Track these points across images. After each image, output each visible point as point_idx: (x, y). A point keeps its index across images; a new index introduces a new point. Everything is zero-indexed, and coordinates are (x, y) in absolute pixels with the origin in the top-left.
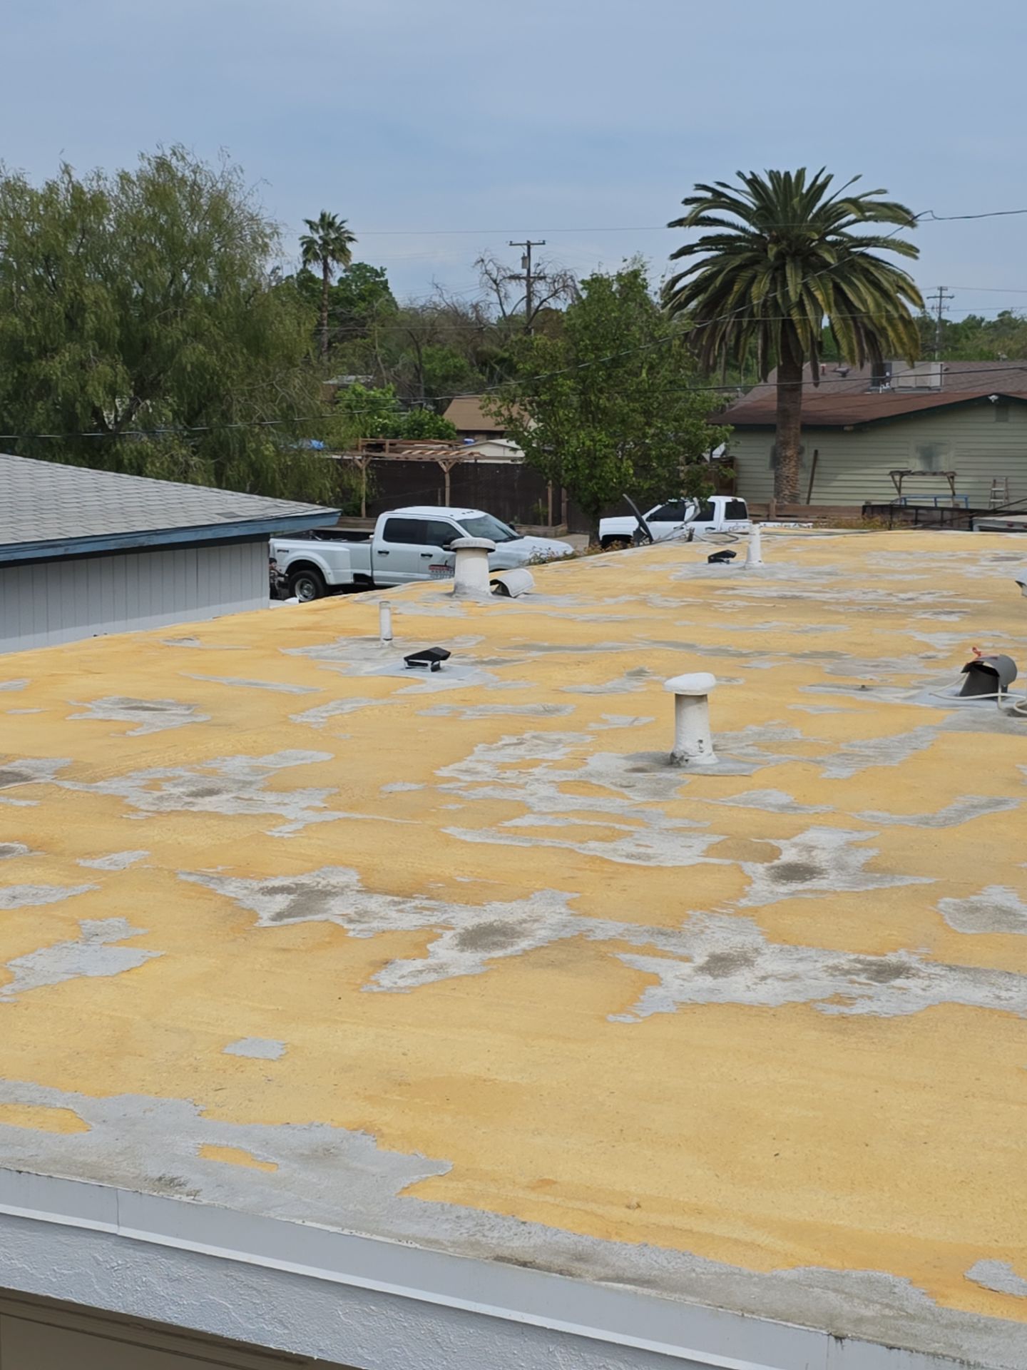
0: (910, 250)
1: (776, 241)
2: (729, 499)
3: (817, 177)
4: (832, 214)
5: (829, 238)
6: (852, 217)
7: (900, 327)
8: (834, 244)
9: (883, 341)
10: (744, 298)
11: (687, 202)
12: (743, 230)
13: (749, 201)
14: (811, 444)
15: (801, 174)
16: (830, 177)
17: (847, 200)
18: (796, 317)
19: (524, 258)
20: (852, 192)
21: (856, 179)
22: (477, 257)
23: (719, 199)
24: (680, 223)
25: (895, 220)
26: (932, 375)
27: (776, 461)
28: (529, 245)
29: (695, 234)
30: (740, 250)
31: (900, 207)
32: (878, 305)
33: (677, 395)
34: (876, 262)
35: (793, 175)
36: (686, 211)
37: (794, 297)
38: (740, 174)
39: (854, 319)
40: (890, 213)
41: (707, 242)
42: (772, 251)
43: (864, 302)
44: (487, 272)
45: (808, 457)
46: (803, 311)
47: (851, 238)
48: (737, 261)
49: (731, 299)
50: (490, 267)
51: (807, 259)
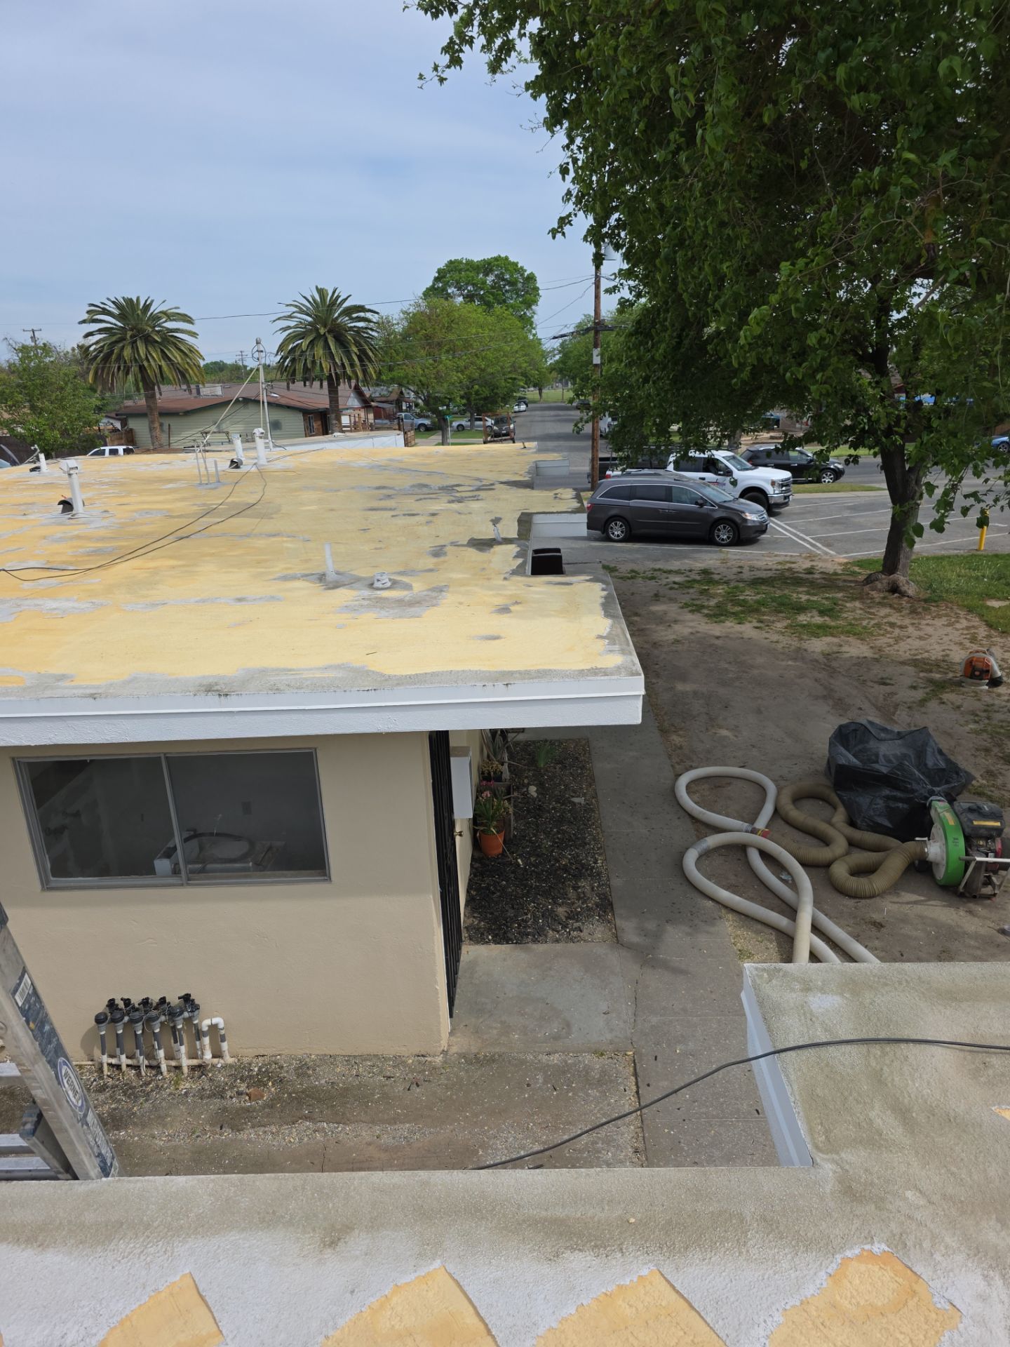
0: (194, 334)
1: (132, 330)
2: (125, 447)
3: (146, 301)
4: (156, 318)
5: (157, 329)
6: (164, 320)
7: (195, 369)
8: (158, 332)
9: (187, 375)
10: (120, 357)
11: (88, 312)
12: (115, 325)
13: (116, 312)
14: (166, 421)
15: (138, 299)
16: (152, 301)
17: (160, 312)
18: (146, 364)
19: (31, 338)
20: (163, 308)
21: (164, 302)
22: (3, 337)
23: (105, 312)
24: (84, 322)
25: (184, 321)
26: (213, 391)
27: (151, 429)
28: (33, 331)
29: (95, 327)
30: (115, 334)
31: (186, 315)
32: (182, 359)
33: (77, 400)
34: (182, 341)
35: (135, 300)
36: (86, 316)
37: (143, 357)
38: (108, 299)
39: (172, 364)
40: (182, 317)
41: (100, 331)
42: (129, 333)
43: (176, 358)
44: (10, 344)
45: (166, 427)
46: (148, 361)
47: (167, 329)
48: (114, 339)
49: (114, 357)
50: (11, 342)
51: (148, 340)
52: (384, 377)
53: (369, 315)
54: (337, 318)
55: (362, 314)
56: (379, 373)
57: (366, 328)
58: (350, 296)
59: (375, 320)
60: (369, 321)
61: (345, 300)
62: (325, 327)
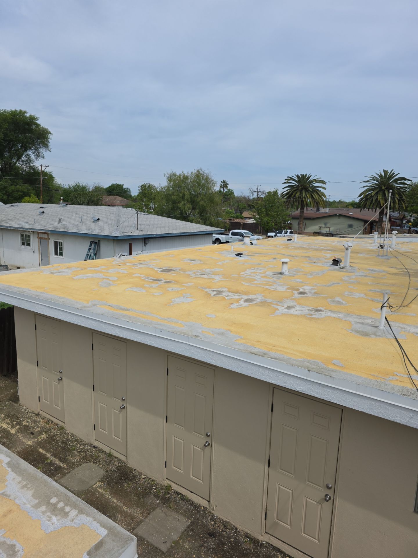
0: (325, 188)
1: (301, 186)
2: (290, 230)
3: (309, 175)
4: (311, 182)
5: (311, 186)
6: (314, 182)
7: (322, 201)
8: (311, 187)
9: (319, 204)
10: (295, 196)
11: (286, 180)
12: (295, 184)
13: (297, 179)
14: (305, 221)
15: (306, 175)
16: (311, 176)
17: (314, 179)
18: (304, 199)
19: (257, 188)
20: (315, 178)
21: (316, 176)
22: (249, 188)
23: (292, 179)
24: (285, 183)
25: (322, 183)
26: (326, 210)
27: (299, 224)
28: (258, 186)
29: (287, 185)
30: (295, 188)
31: (323, 181)
32: (318, 198)
33: (283, 212)
34: (319, 190)
35: (305, 175)
36: (286, 181)
37: (304, 196)
38: (295, 175)
39: (314, 200)
40: (321, 182)
41: (289, 186)
42: (300, 188)
43: (316, 197)
44: (251, 191)
45: (304, 224)
46: (305, 198)
47: (314, 186)
48: (294, 189)
49: (293, 196)
50: (251, 190)
51: (307, 190)
52: (409, 209)
53: (406, 182)
54: (391, 182)
55: (403, 181)
56: (407, 207)
57: (404, 187)
58: (399, 173)
59: (408, 184)
60: (406, 184)
61: (396, 175)
62: (385, 186)
